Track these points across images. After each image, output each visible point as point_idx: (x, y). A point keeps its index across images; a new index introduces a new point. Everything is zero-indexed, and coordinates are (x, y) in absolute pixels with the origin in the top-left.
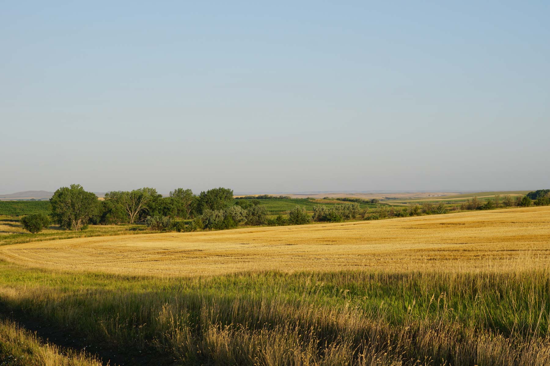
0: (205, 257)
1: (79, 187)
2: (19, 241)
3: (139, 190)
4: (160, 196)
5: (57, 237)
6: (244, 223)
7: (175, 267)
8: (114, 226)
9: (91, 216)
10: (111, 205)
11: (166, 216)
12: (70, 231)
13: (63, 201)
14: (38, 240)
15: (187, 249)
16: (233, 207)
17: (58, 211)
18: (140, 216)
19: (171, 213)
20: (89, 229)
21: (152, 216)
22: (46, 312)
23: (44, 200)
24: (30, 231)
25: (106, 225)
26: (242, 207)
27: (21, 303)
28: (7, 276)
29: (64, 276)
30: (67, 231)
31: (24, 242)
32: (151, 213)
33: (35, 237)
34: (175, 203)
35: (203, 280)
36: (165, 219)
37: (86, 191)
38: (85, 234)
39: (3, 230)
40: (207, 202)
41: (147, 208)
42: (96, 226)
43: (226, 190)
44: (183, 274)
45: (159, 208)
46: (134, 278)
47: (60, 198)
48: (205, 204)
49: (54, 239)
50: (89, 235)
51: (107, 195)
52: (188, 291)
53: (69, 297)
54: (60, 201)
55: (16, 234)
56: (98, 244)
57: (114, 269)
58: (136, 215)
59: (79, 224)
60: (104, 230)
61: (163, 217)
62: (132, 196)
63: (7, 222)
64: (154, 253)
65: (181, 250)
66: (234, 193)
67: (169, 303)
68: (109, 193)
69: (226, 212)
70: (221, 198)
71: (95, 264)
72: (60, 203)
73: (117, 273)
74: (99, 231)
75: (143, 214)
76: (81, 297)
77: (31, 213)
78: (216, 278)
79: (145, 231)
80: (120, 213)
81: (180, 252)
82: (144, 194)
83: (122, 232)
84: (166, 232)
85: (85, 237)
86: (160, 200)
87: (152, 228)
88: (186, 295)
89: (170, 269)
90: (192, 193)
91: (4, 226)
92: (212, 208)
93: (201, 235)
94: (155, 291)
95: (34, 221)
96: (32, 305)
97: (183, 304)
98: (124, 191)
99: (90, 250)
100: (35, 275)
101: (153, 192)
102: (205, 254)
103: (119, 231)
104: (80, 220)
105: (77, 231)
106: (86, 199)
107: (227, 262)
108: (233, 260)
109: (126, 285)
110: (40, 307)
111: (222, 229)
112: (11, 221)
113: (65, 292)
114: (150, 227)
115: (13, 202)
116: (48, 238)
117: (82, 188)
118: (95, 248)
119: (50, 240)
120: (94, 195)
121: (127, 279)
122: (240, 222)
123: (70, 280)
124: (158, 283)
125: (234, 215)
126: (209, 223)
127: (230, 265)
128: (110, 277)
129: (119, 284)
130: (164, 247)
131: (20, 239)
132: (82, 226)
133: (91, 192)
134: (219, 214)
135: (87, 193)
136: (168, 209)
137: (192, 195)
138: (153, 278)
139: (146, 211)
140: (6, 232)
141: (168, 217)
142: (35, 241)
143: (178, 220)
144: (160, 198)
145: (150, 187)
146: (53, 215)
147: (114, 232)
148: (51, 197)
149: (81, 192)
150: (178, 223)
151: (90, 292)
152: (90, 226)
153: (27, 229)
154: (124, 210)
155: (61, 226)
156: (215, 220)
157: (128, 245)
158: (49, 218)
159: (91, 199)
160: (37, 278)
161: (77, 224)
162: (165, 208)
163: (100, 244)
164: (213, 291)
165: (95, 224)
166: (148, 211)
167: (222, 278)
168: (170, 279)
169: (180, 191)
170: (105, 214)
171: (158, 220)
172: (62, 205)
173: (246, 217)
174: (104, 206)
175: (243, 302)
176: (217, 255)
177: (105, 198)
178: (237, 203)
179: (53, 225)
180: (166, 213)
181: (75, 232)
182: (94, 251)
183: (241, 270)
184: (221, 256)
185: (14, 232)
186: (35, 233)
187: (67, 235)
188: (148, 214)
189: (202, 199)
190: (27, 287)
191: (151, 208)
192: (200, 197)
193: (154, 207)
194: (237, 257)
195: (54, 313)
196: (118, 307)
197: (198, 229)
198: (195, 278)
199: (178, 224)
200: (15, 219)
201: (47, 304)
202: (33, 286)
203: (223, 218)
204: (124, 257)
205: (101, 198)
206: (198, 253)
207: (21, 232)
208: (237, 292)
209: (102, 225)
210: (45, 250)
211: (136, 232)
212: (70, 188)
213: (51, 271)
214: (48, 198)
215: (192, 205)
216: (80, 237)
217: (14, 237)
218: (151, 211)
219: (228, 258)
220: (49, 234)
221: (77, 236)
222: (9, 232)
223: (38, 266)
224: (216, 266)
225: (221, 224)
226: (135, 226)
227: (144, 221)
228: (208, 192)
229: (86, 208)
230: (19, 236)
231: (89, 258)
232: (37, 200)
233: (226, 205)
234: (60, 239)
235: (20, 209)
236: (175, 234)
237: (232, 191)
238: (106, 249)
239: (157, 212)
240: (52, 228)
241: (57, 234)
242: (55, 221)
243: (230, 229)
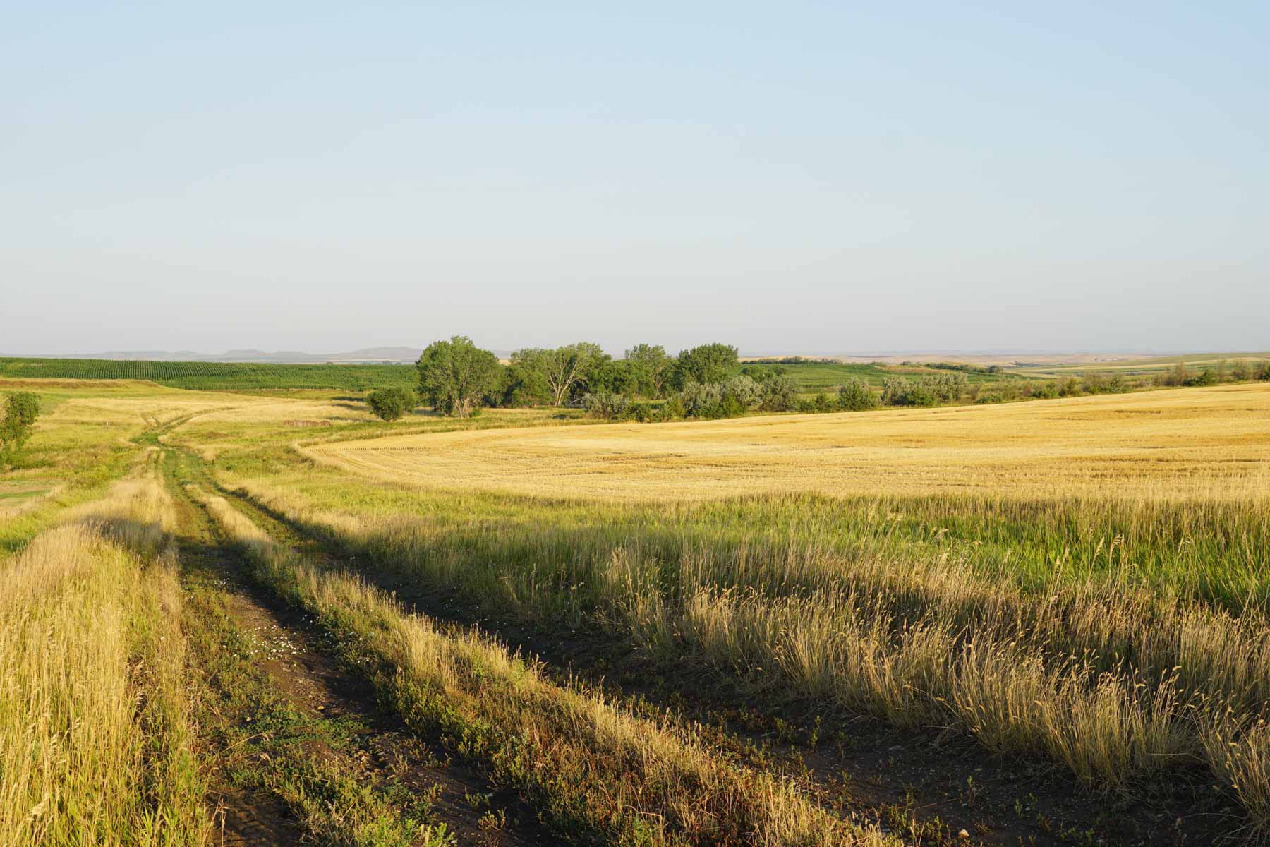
0: (688, 468)
1: (467, 341)
2: (364, 434)
3: (571, 346)
4: (607, 357)
5: (429, 428)
6: (756, 407)
7: (633, 484)
8: (527, 410)
9: (487, 393)
10: (522, 374)
11: (618, 393)
12: (449, 419)
13: (438, 364)
14: (396, 434)
15: (655, 452)
16: (737, 379)
17: (430, 383)
18: (573, 392)
19: (627, 388)
20: (483, 416)
21: (594, 393)
22: (410, 558)
23: (407, 363)
24: (383, 417)
25: (512, 408)
26: (754, 378)
27: (369, 543)
28: (344, 495)
29: (440, 497)
30: (445, 418)
31: (371, 437)
32: (592, 389)
33: (391, 428)
34: (635, 370)
35: (683, 509)
36: (617, 399)
37: (477, 347)
38: (476, 424)
39: (338, 415)
40: (690, 369)
41: (585, 379)
42: (494, 410)
43: (724, 348)
44: (649, 497)
45: (606, 378)
46: (562, 502)
47: (434, 360)
48: (687, 372)
49: (423, 432)
50: (484, 425)
51: (514, 355)
52: (657, 527)
53: (450, 534)
54: (433, 365)
55: (358, 422)
56: (499, 442)
57: (528, 486)
58: (565, 392)
59: (465, 407)
60: (509, 416)
61: (612, 395)
62: (558, 358)
63: (343, 402)
64: (598, 460)
65: (644, 455)
66: (739, 354)
67: (623, 547)
68: (519, 352)
69: (724, 386)
70: (716, 362)
71: (494, 477)
72: (433, 369)
73: (532, 494)
74: (501, 420)
75: (578, 390)
76: (471, 534)
77: (384, 386)
78: (707, 504)
79: (580, 420)
80: (537, 388)
81: (642, 458)
82: (579, 354)
83: (541, 421)
84: (619, 422)
85: (477, 429)
86: (607, 365)
87: (594, 414)
88: (654, 534)
89: (624, 489)
90: (664, 353)
91: (339, 408)
92: (700, 379)
93: (679, 428)
94: (598, 525)
95: (388, 401)
96: (388, 546)
97: (649, 550)
98: (545, 348)
99: (486, 452)
100: (391, 494)
101: (595, 350)
102: (687, 462)
103: (535, 419)
104: (468, 399)
105: (462, 418)
106: (477, 361)
107: (727, 477)
108: (737, 473)
109: (549, 514)
110: (401, 550)
111: (718, 417)
112: (350, 399)
113: (443, 525)
114: (590, 412)
115: (354, 367)
116: (412, 429)
117: (471, 342)
118: (494, 449)
119: (416, 433)
120: (492, 355)
121: (549, 503)
122: (749, 405)
123: (451, 504)
124: (604, 512)
125: (739, 392)
126: (694, 407)
127: (731, 483)
128: (519, 500)
129: (535, 512)
130: (613, 448)
131: (364, 432)
132: (471, 410)
133: (487, 349)
134: (713, 391)
135: (480, 351)
136: (622, 381)
137: (665, 357)
138: (594, 503)
139: (583, 384)
140: (341, 419)
141: (621, 396)
142: (391, 435)
143: (640, 400)
144: (607, 361)
145: (590, 342)
146: (422, 390)
147: (527, 420)
148: (418, 359)
149: (469, 350)
150: (639, 405)
151: (485, 525)
152: (485, 409)
153: (377, 413)
154: (544, 383)
155: (435, 410)
156: (705, 402)
157: (552, 444)
158: (415, 396)
159: (487, 362)
160: (395, 501)
161: (462, 406)
162: (616, 379)
163: (503, 442)
164: (700, 528)
165: (493, 406)
166: (586, 384)
167: (718, 504)
168: (624, 505)
169: (643, 349)
170: (511, 389)
171: (604, 400)
172: (438, 372)
173: (761, 396)
174: (510, 375)
175: (756, 548)
176: (709, 465)
177: (512, 361)
178: (745, 372)
179: (421, 408)
180: (618, 388)
181: (459, 421)
182: (492, 455)
183: (751, 492)
184: (716, 466)
185: (355, 420)
186: (391, 421)
187: (446, 426)
188: (586, 390)
189: (682, 363)
190: (377, 515)
191: (591, 379)
192: (679, 360)
193: (597, 377)
194: (743, 469)
195: (424, 562)
196: (535, 552)
197: (675, 418)
198: (671, 503)
199: (640, 409)
200: (357, 397)
201: (412, 546)
202: (388, 512)
203: (719, 398)
204: (545, 465)
205: (505, 361)
206: (675, 459)
207: (367, 419)
208: (745, 530)
209: (505, 407)
210: (407, 451)
211: (565, 421)
212: (451, 343)
213: (419, 489)
214: (411, 359)
215: (664, 375)
216: (467, 429)
217: (355, 427)
218: (591, 384)
219: (727, 469)
220: (414, 424)
221: (462, 427)
222: (346, 419)
223: (395, 478)
224: (706, 483)
225: (716, 408)
226: (563, 410)
227: (579, 402)
228: (694, 351)
229: (478, 378)
230: (364, 425)
231: (484, 466)
232: (394, 364)
233: (725, 375)
234: (433, 431)
235: (365, 379)
236: (633, 425)
237: (737, 349)
238: (513, 450)
239: (603, 385)
240: (419, 412)
241: (429, 423)
242: (424, 401)
243: (732, 417)
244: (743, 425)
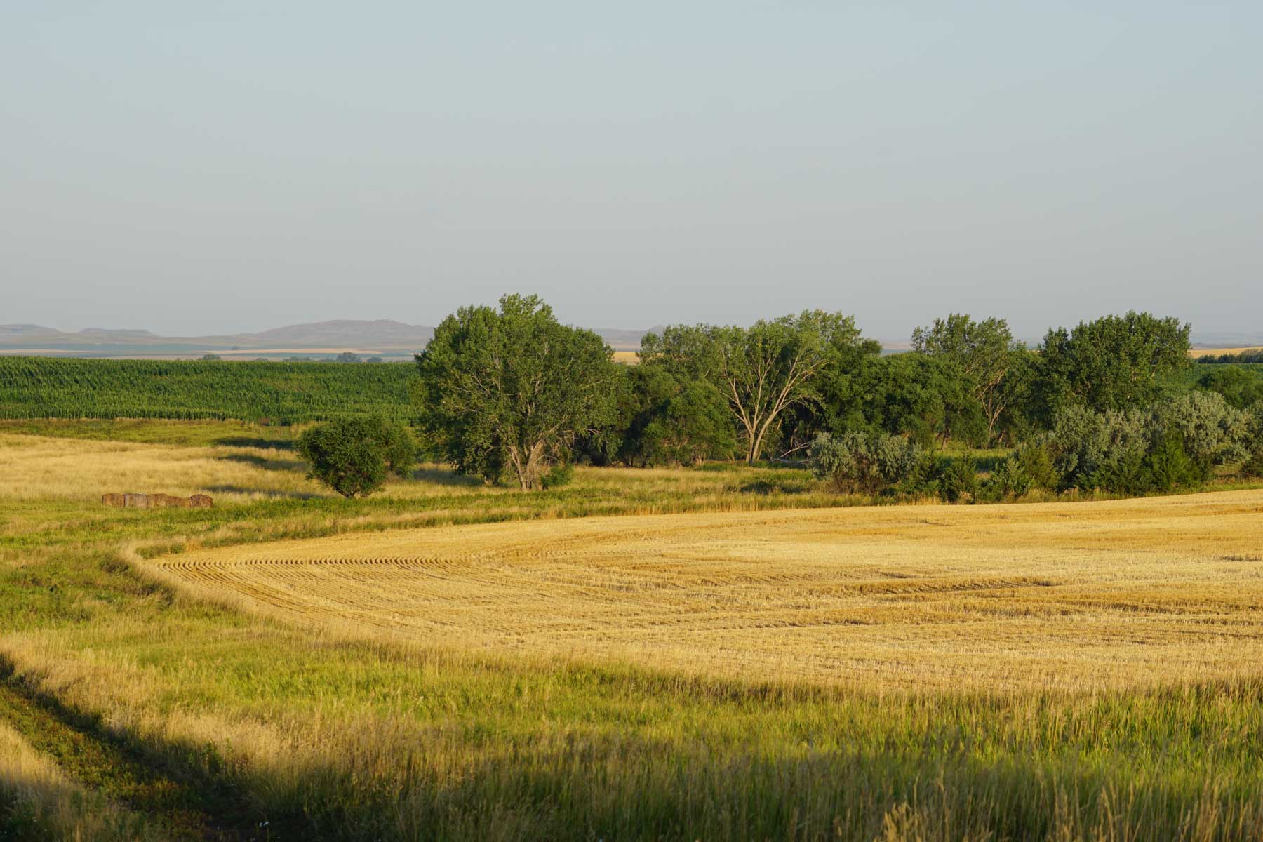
0: (1064, 613)
1: (537, 308)
2: (292, 527)
3: (784, 320)
4: (871, 347)
5: (447, 513)
6: (1234, 468)
7: (932, 651)
8: (679, 472)
9: (583, 431)
10: (668, 386)
11: (895, 431)
12: (496, 492)
13: (469, 363)
14: (368, 527)
15: (983, 574)
16: (1187, 399)
17: (450, 406)
18: (788, 430)
19: (917, 421)
20: (575, 484)
21: (839, 433)
22: (401, 824)
23: (394, 360)
24: (337, 487)
25: (643, 466)
26: (1229, 398)
27: (302, 787)
28: (244, 673)
29: (472, 677)
30: (485, 491)
31: (311, 534)
32: (834, 422)
33: (357, 514)
34: (936, 378)
35: (1055, 712)
36: (893, 446)
37: (563, 322)
38: (559, 505)
39: (230, 482)
40: (1072, 376)
41: (819, 398)
42: (603, 471)
43: (1155, 325)
44: (971, 683)
45: (869, 397)
46: (762, 693)
47: (458, 352)
48: (1065, 385)
49: (431, 523)
50: (576, 507)
51: (648, 340)
52: (990, 756)
53: (497, 765)
54: (457, 365)
55: (278, 498)
56: (611, 547)
57: (679, 652)
58: (769, 429)
59: (532, 464)
60: (636, 486)
61: (883, 437)
62: (752, 348)
63: (242, 450)
64: (847, 591)
65: (959, 580)
66: (1192, 338)
67: (910, 802)
68: (660, 334)
69: (1155, 417)
70: (1134, 358)
71: (601, 629)
72: (457, 374)
73: (691, 672)
74: (617, 494)
75: (801, 423)
76: (545, 768)
77: (343, 414)
78: (1113, 701)
79: (805, 497)
80: (702, 418)
81: (955, 588)
82: (804, 337)
83: (713, 498)
84: (897, 501)
85: (560, 515)
86: (871, 364)
87: (838, 483)
88: (987, 774)
89: (911, 662)
90: (1009, 337)
91: (233, 464)
92: (1095, 401)
93: (1046, 515)
94: (851, 750)
95: (351, 448)
96: (348, 795)
97: (974, 812)
98: (721, 325)
99: (581, 569)
100: (356, 670)
101: (841, 329)
102: (1064, 599)
103: (697, 492)
104: (539, 445)
105: (525, 491)
106: (562, 356)
107: (1161, 639)
108: (1185, 627)
109: (728, 719)
110: (378, 805)
111: (1140, 492)
112: (261, 444)
113: (479, 746)
114: (830, 478)
115: (270, 367)
116: (407, 516)
117: (547, 310)
118: (600, 564)
119: (416, 525)
120: (596, 340)
121: (731, 694)
122: (1217, 462)
123: (497, 694)
124: (863, 717)
125: (1193, 432)
126: (1080, 466)
127: (1172, 651)
128: (660, 685)
129: (698, 717)
130: (885, 564)
131: (294, 521)
132: (547, 470)
133: (586, 327)
134: (1127, 428)
135: (568, 330)
136: (905, 403)
137: (1011, 345)
138: (839, 695)
139: (814, 410)
140: (240, 490)
141: (903, 440)
142: (357, 529)
143: (949, 450)
144: (871, 356)
145: (830, 310)
146: (430, 423)
147: (678, 496)
148: (421, 348)
149: (544, 328)
150: (947, 462)
151: (580, 746)
152: (579, 470)
153: (324, 478)
154: (718, 406)
155: (461, 471)
156: (1106, 455)
157: (735, 553)
158: (414, 437)
159: (585, 356)
160: (365, 685)
161: (525, 461)
162: (890, 398)
163: (621, 546)
164: (1098, 760)
165: (599, 461)
166: (820, 410)
167: (1140, 702)
168: (912, 701)
169: (956, 328)
170: (640, 422)
171: (863, 450)
172: (467, 380)
173: (1246, 441)
174: (638, 389)
175: (1238, 810)
176: (1116, 606)
177: (642, 355)
178: (1206, 383)
179: (428, 465)
180: (896, 421)
181: (518, 497)
182: (597, 578)
183: (1222, 673)
184: (1135, 608)
185: (272, 493)
186: (358, 496)
187: (487, 508)
188: (820, 424)
189: (1051, 361)
190: (323, 718)
191: (832, 398)
192: (1044, 354)
193: (845, 394)
194: (1203, 616)
195: (434, 833)
196: (698, 813)
197: (1035, 493)
198: (1023, 698)
199: (949, 470)
200: (277, 438)
201: (405, 794)
202: (347, 716)
203: (1141, 446)
204: (721, 603)
205: (626, 355)
206: (1033, 592)
207: (300, 490)
208: (1209, 766)
209: (627, 465)
210: (395, 568)
211: (769, 498)
212: (499, 312)
213: (421, 657)
214: (407, 350)
215: (1007, 389)
216: (537, 516)
217: (271, 511)
218: (831, 410)
219: (1163, 616)
220: (413, 502)
221: (525, 510)
222: (250, 491)
223: (366, 632)
224: (1113, 650)
225: (1134, 470)
226: (764, 472)
227: (803, 453)
228: (1081, 331)
229: (564, 395)
230: (291, 506)
231: (576, 605)
232: (364, 360)
233: (1157, 390)
234: (457, 521)
235: (297, 398)
236: (933, 509)
237: (1187, 328)
238: (646, 566)
239: (860, 415)
240: (422, 476)
241: (446, 501)
242: (435, 450)
243: (1174, 492)
244: (1199, 510)
